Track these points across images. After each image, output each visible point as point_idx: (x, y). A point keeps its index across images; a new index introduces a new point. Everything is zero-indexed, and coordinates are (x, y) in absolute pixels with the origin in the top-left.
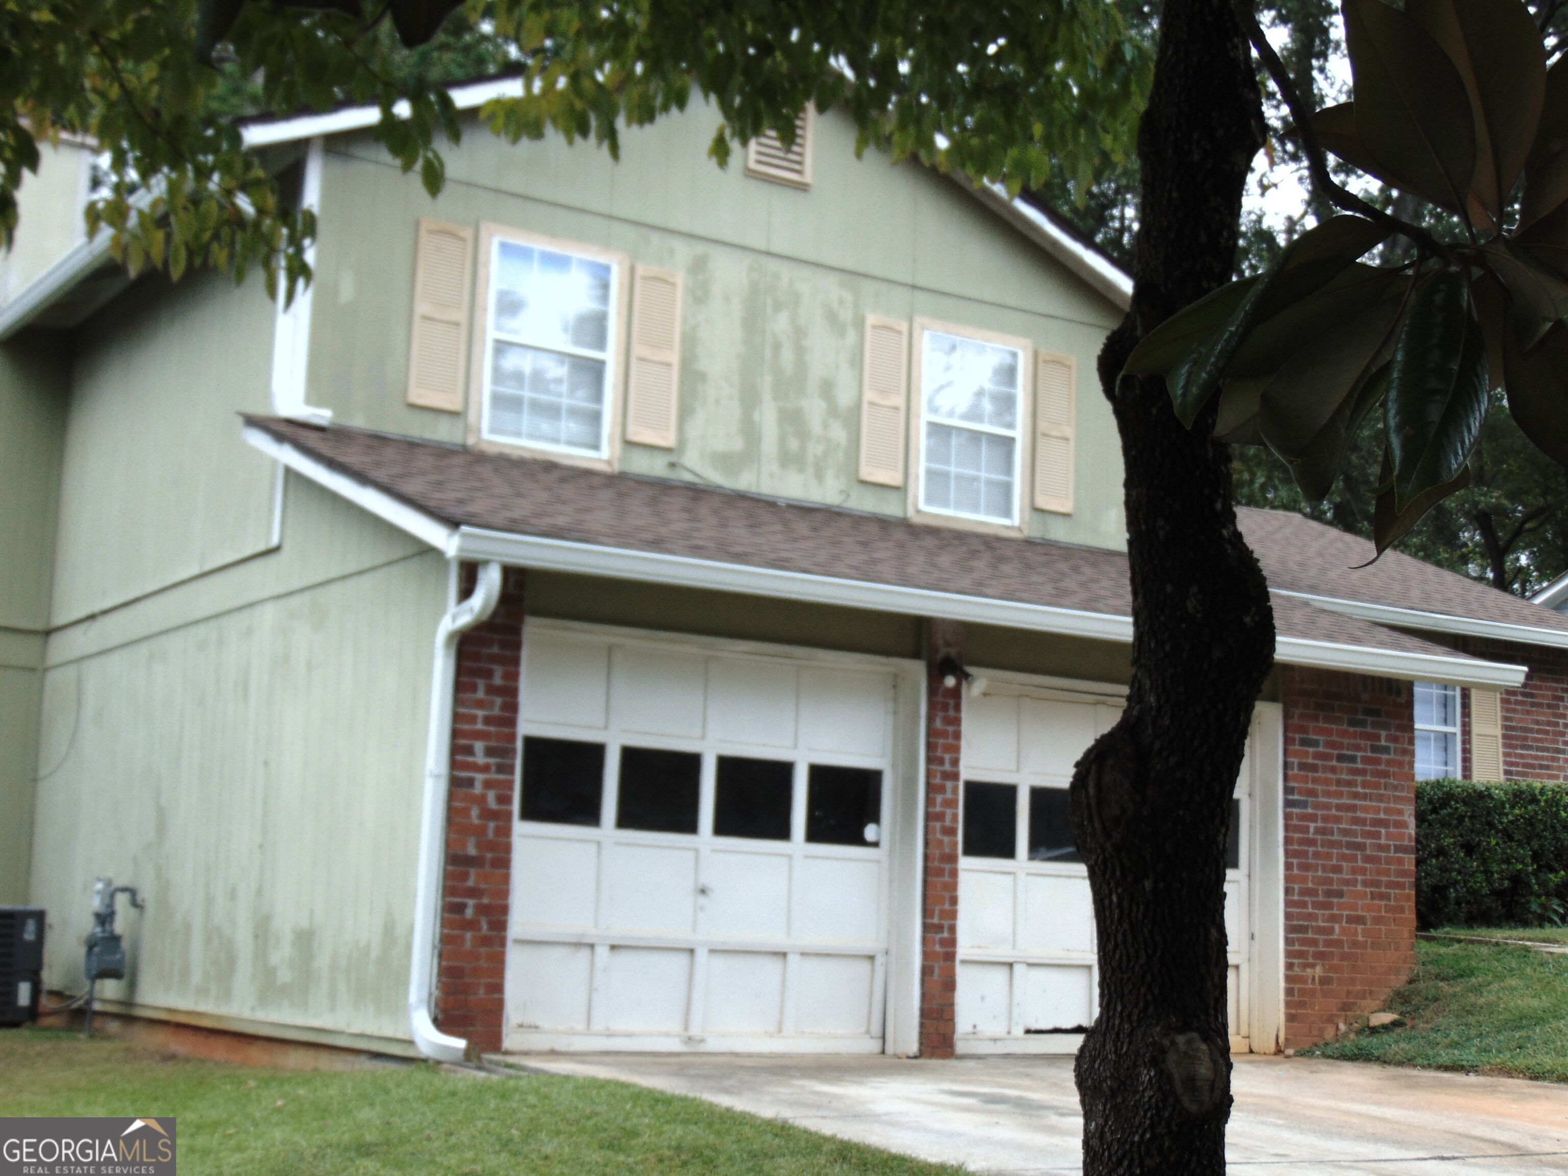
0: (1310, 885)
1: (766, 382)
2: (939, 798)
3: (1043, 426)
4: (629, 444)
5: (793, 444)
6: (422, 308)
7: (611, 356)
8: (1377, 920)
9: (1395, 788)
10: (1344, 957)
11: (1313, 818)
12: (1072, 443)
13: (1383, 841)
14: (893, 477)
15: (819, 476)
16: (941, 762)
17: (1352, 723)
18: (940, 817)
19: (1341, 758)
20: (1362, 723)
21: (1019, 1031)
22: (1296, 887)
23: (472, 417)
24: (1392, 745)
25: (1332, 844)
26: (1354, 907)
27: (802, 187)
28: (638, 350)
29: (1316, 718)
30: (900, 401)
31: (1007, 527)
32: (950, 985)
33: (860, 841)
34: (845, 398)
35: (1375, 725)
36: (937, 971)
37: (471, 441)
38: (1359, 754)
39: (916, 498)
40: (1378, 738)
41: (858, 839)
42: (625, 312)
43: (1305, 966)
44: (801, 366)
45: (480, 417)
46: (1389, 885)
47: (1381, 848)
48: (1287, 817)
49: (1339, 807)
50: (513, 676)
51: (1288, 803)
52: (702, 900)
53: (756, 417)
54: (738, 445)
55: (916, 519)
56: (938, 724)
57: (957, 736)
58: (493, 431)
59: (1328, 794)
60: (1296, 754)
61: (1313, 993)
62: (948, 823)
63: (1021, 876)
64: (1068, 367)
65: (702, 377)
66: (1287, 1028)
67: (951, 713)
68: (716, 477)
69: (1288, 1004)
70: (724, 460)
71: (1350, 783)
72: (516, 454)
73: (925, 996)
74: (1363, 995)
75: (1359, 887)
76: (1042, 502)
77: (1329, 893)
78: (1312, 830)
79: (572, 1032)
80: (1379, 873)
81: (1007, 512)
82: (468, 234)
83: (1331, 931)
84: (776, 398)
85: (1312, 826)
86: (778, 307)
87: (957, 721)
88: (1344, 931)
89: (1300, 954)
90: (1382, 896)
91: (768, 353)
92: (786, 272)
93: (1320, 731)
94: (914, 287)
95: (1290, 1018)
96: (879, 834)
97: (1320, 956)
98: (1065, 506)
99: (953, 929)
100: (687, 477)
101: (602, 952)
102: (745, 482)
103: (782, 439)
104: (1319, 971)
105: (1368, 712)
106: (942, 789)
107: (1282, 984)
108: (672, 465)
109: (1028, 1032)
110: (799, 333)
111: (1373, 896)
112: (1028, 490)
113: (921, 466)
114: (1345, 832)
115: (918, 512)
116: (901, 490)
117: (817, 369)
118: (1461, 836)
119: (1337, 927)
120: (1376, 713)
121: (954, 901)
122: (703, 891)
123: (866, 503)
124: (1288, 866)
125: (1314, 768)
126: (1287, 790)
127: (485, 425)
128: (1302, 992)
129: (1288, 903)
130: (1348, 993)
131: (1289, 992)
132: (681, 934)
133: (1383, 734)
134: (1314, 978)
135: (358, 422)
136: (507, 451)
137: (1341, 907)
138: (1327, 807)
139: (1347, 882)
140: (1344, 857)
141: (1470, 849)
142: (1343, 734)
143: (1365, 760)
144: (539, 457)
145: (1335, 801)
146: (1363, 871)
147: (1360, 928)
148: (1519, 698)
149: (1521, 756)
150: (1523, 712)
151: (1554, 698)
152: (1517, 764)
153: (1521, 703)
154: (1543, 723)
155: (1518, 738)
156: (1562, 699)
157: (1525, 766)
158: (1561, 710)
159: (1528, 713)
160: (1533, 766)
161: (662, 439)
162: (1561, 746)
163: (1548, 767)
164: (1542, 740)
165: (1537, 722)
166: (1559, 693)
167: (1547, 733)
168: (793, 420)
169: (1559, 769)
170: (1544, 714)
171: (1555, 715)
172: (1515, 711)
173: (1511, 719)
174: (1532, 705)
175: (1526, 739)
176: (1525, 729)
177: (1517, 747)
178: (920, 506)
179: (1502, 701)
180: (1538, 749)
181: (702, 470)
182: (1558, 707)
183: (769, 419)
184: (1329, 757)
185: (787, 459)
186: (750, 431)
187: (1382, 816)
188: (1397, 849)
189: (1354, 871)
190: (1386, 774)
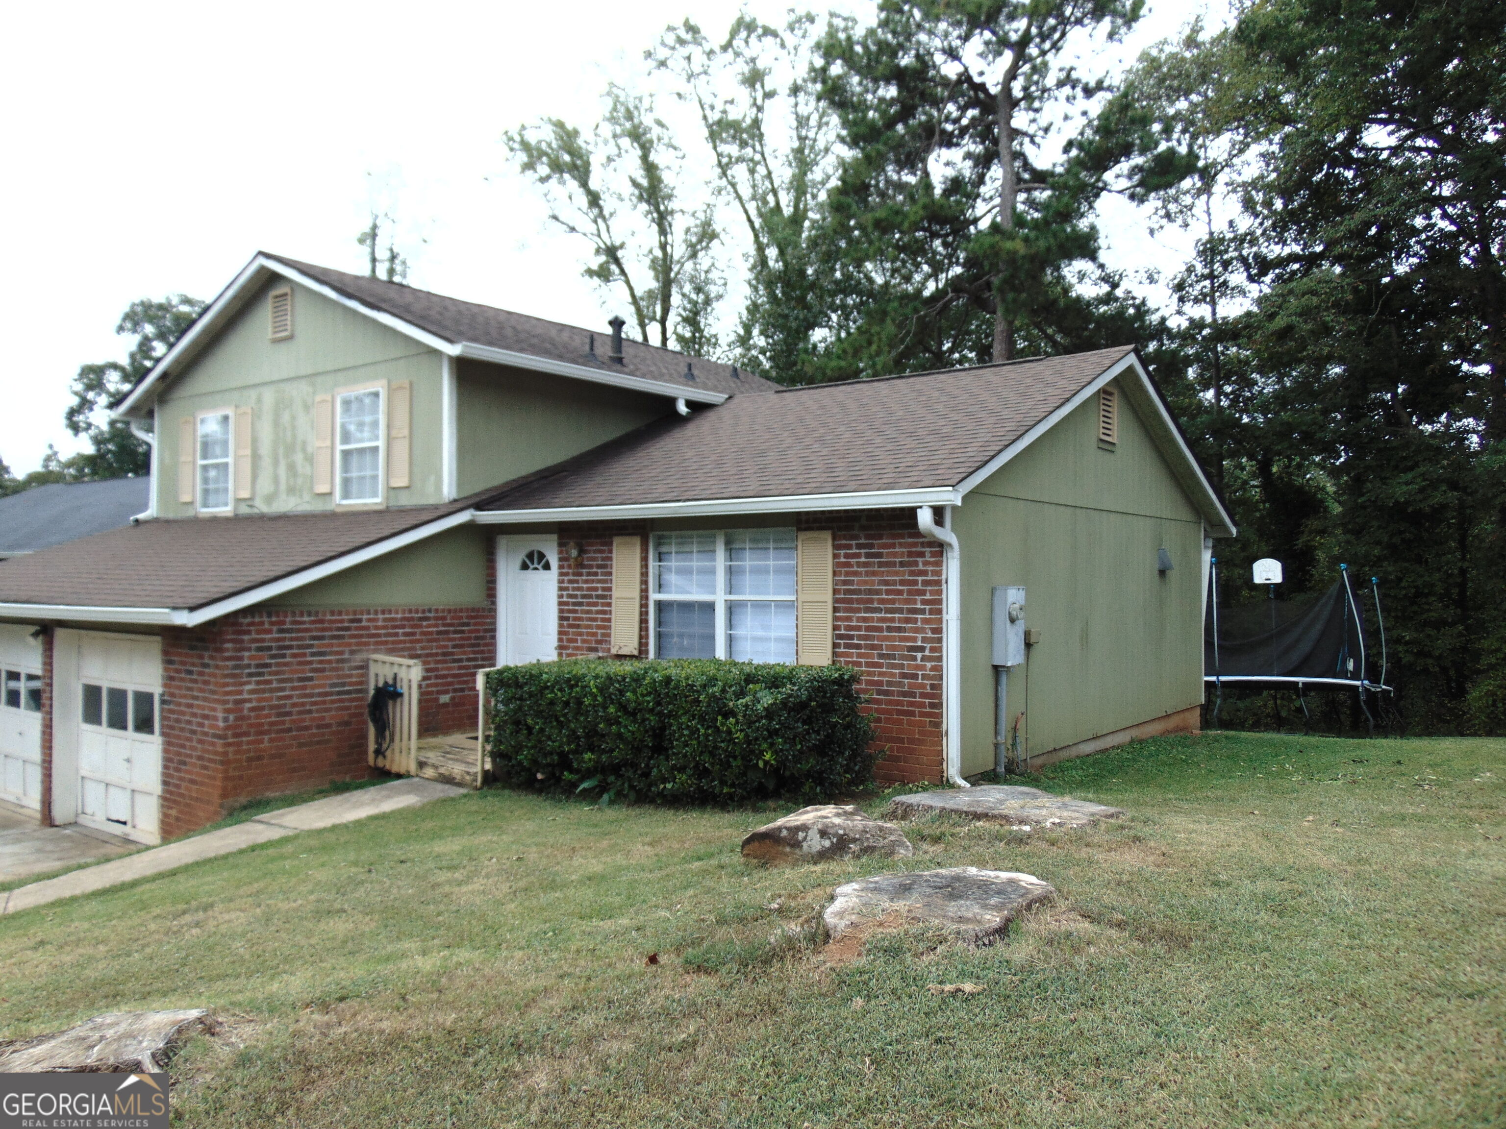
0: (172, 756)
1: (281, 451)
3: (393, 433)
4: (238, 501)
5: (292, 482)
6: (182, 459)
7: (231, 460)
8: (202, 784)
9: (213, 692)
11: (173, 712)
12: (408, 439)
13: (206, 729)
14: (326, 488)
15: (301, 496)
16: (45, 677)
17: (191, 648)
18: (45, 705)
19: (187, 672)
21: (105, 818)
22: (165, 756)
23: (195, 503)
25: (180, 730)
26: (191, 773)
27: (290, 338)
28: (240, 452)
29: (174, 646)
30: (328, 443)
31: (378, 503)
37: (195, 514)
38: (195, 669)
39: (336, 497)
40: (204, 657)
43: (167, 808)
44: (294, 437)
46: (208, 760)
47: (205, 734)
48: (162, 710)
49: (184, 705)
53: (278, 472)
54: (273, 489)
55: (338, 510)
59: (181, 696)
61: (172, 826)
62: (47, 708)
68: (266, 509)
70: (270, 499)
71: (191, 689)
75: (194, 760)
76: (393, 483)
77: (178, 762)
78: (172, 720)
80: (203, 751)
81: (377, 495)
82: (193, 420)
83: (180, 787)
84: (284, 459)
85: (172, 717)
86: (285, 409)
88: (186, 788)
89: (166, 799)
90: (204, 767)
91: (282, 436)
92: (287, 387)
93: (176, 654)
94: (337, 371)
97: (175, 802)
98: (405, 482)
99: (50, 762)
100: (257, 511)
102: (274, 508)
103: (288, 480)
104: (174, 812)
105: (199, 640)
106: (45, 691)
109: (108, 819)
110: (293, 418)
111: (199, 767)
112: (386, 477)
113: (338, 477)
114: (187, 722)
115: (337, 505)
116: (330, 494)
117: (300, 437)
119: (182, 785)
120: (204, 640)
123: (318, 507)
125: (174, 679)
127: (199, 505)
129: (164, 766)
131: (162, 822)
133: (206, 654)
134: (172, 817)
137: (185, 772)
138: (180, 704)
139: (188, 756)
143: (199, 673)
144: (212, 515)
145: (183, 701)
146: (196, 749)
148: (863, 559)
149: (865, 619)
150: (867, 574)
151: (910, 554)
152: (859, 628)
153: (865, 565)
154: (894, 583)
155: (859, 601)
156: (922, 554)
157: (868, 629)
158: (921, 567)
159: (874, 574)
160: (880, 629)
161: (245, 494)
162: (919, 606)
163: (899, 629)
164: (893, 601)
165: (886, 583)
166: (919, 549)
167: (900, 592)
168: (292, 468)
169: (916, 630)
170: (896, 573)
171: (912, 573)
172: (855, 574)
173: (851, 583)
174: (881, 564)
175: (871, 601)
176: (870, 592)
177: (859, 610)
178: (340, 502)
179: (836, 565)
180: (888, 611)
181: (262, 507)
182: (917, 564)
183: (282, 471)
184: (181, 672)
185: (290, 490)
186: (276, 480)
187: (206, 712)
188: (213, 735)
189: (192, 748)
190: (208, 683)
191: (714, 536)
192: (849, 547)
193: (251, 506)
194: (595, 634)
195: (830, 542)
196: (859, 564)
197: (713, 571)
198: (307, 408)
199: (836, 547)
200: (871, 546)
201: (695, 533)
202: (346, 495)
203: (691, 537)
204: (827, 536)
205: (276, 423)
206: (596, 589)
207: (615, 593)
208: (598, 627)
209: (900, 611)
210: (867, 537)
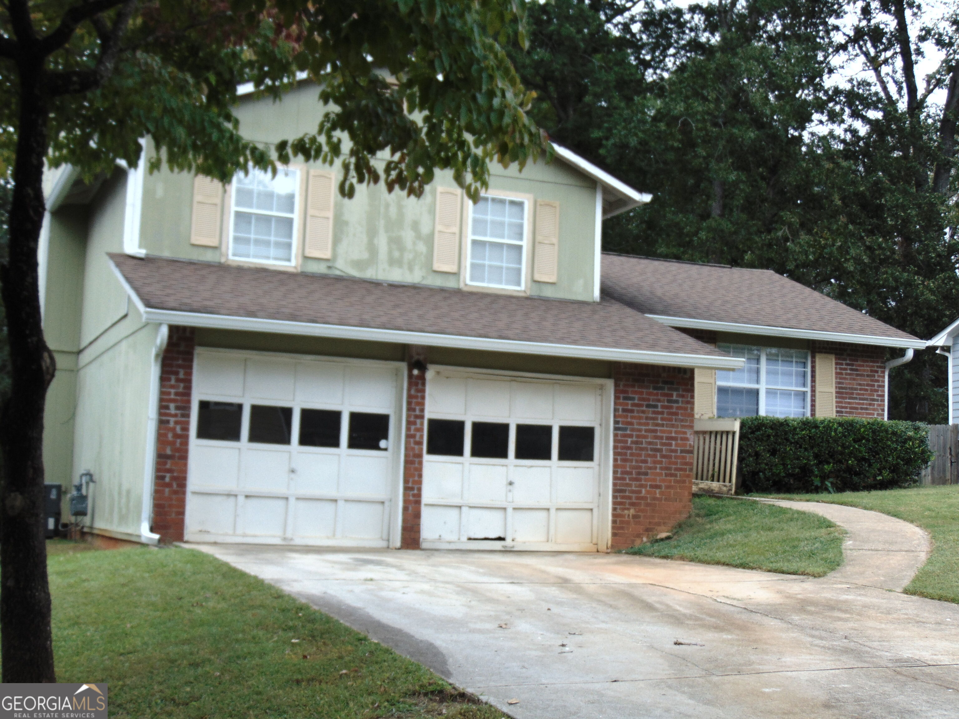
0: (628, 469)
2: (413, 427)
3: (539, 238)
4: (306, 258)
5: (396, 254)
6: (198, 198)
7: (296, 216)
8: (668, 487)
9: (682, 421)
10: (648, 505)
11: (631, 436)
12: (556, 247)
13: (673, 447)
14: (452, 268)
15: (411, 269)
16: (414, 410)
17: (655, 388)
18: (413, 436)
19: (648, 406)
20: (662, 388)
21: (464, 539)
22: (619, 470)
23: (224, 249)
24: (680, 399)
25: (642, 449)
26: (655, 480)
28: (311, 212)
29: (633, 386)
30: (456, 229)
31: (518, 291)
32: (417, 515)
33: (377, 448)
34: (425, 230)
35: (669, 389)
36: (410, 508)
37: (223, 260)
38: (659, 404)
39: (465, 278)
40: (672, 395)
41: (376, 447)
42: (304, 194)
43: (623, 509)
44: (401, 215)
45: (228, 248)
46: (676, 469)
47: (672, 451)
48: (615, 435)
49: (646, 431)
50: (189, 374)
51: (616, 429)
52: (293, 475)
53: (376, 241)
54: (365, 256)
55: (465, 289)
56: (413, 392)
57: (423, 398)
58: (234, 255)
59: (640, 424)
60: (621, 404)
61: (628, 523)
62: (417, 439)
63: (467, 465)
64: (555, 207)
65: (346, 223)
66: (612, 540)
67: (420, 387)
68: (354, 273)
69: (613, 528)
70: (358, 264)
71: (653, 419)
72: (246, 265)
73: (404, 521)
74: (659, 524)
75: (658, 471)
76: (537, 277)
77: (639, 474)
78: (629, 442)
79: (226, 535)
80: (670, 463)
81: (519, 284)
83: (640, 492)
84: (387, 231)
85: (629, 440)
87: (423, 391)
88: (648, 492)
89: (621, 503)
90: (671, 475)
91: (382, 210)
93: (635, 393)
95: (614, 535)
96: (387, 445)
97: (633, 504)
98: (553, 279)
99: (420, 489)
100: (338, 273)
101: (241, 499)
102: (369, 274)
103: (390, 252)
104: (632, 512)
105: (665, 383)
106: (415, 423)
107: (610, 518)
108: (329, 267)
109: (470, 539)
111: (666, 475)
112: (530, 271)
113: (468, 262)
114: (650, 443)
115: (466, 285)
116: (456, 275)
117: (410, 217)
118: (768, 445)
119: (644, 491)
120: (672, 383)
121: (420, 476)
122: (293, 471)
123: (438, 282)
124: (615, 460)
125: (632, 411)
126: (616, 422)
127: (230, 252)
128: (622, 522)
129: (615, 478)
130: (650, 523)
131: (614, 522)
132: (282, 490)
133: (675, 394)
134: (629, 515)
135: (166, 254)
136: (241, 264)
137: (646, 480)
138: (640, 430)
139: (650, 468)
140: (649, 456)
141: (773, 453)
142: (650, 394)
143: (663, 407)
144: (258, 266)
145: (644, 428)
146: (661, 462)
147: (658, 491)
148: (849, 372)
149: (849, 403)
150: (851, 379)
151: (872, 371)
152: (846, 408)
153: (850, 374)
154: (864, 385)
155: (846, 393)
156: (877, 372)
157: (851, 408)
158: (876, 378)
159: (854, 379)
160: (856, 408)
161: (324, 254)
162: (875, 397)
163: (867, 409)
164: (863, 394)
165: (860, 385)
166: (875, 369)
167: (866, 390)
168: (396, 242)
169: (874, 410)
170: (865, 380)
171: (872, 381)
172: (845, 379)
173: (842, 383)
174: (857, 375)
175: (853, 394)
176: (852, 389)
177: (846, 398)
178: (468, 282)
179: (837, 373)
180: (860, 399)
181: (346, 269)
182: (874, 376)
183: (382, 242)
184: (641, 406)
185: (393, 262)
186: (372, 250)
187: (673, 435)
188: (682, 451)
189: (655, 462)
190: (676, 414)
191: (760, 348)
192: (842, 364)
195: (834, 360)
196: (846, 374)
197: (759, 371)
199: (837, 364)
200: (852, 365)
201: (746, 346)
204: (833, 357)
209: (867, 399)
210: (850, 360)
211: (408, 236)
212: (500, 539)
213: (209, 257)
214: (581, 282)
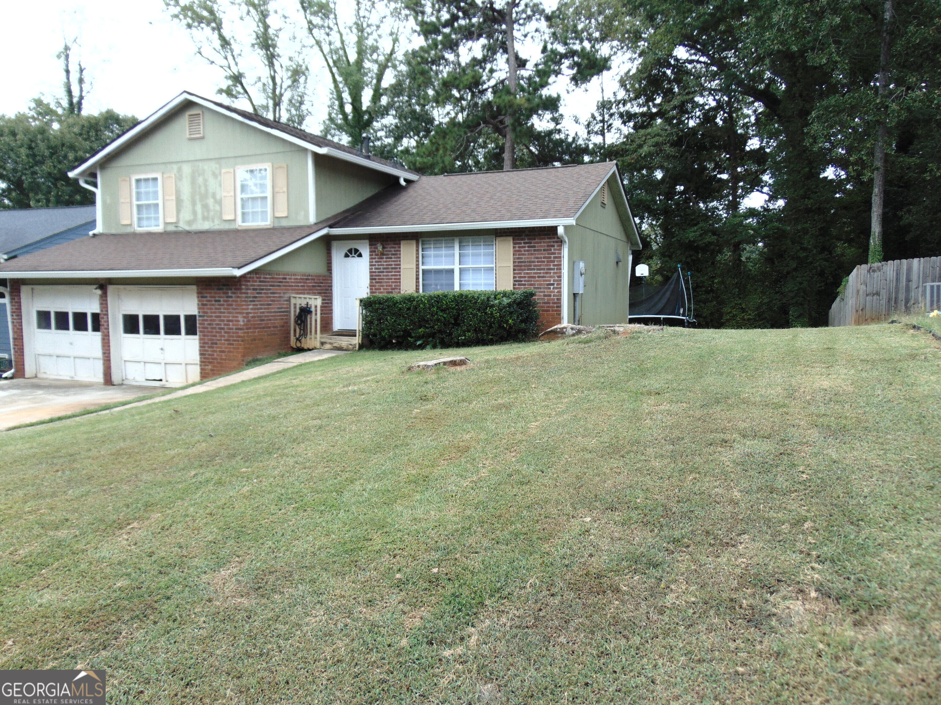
0: (206, 341)
1: (198, 197)
3: (276, 190)
4: (166, 224)
5: (206, 214)
6: (121, 200)
7: (160, 202)
8: (229, 352)
9: (235, 309)
10: (218, 363)
11: (206, 320)
12: (286, 193)
13: (231, 326)
14: (231, 217)
15: (213, 221)
16: (103, 311)
17: (219, 289)
18: (103, 325)
19: (216, 301)
20: (222, 289)
21: (144, 379)
23: (133, 225)
24: (233, 295)
25: (212, 328)
26: (221, 348)
27: (203, 138)
28: (167, 198)
29: (207, 289)
30: (232, 194)
31: (267, 225)
32: (109, 367)
34: (218, 197)
35: (227, 289)
37: (133, 231)
38: (222, 299)
39: (238, 222)
40: (228, 293)
42: (162, 188)
43: (205, 366)
44: (207, 191)
45: (135, 224)
46: (233, 341)
47: (230, 329)
48: (199, 320)
49: (215, 317)
51: (199, 316)
52: (71, 346)
54: (192, 217)
55: (240, 228)
57: (106, 304)
58: (138, 227)
59: (211, 313)
60: (201, 301)
61: (208, 374)
63: (142, 339)
64: (284, 167)
65: (182, 201)
67: (104, 298)
68: (187, 228)
69: (201, 377)
70: (189, 223)
71: (219, 309)
72: (143, 232)
73: (104, 370)
75: (223, 341)
76: (277, 215)
77: (211, 344)
80: (229, 337)
81: (267, 221)
82: (128, 179)
83: (213, 355)
84: (200, 202)
85: (206, 323)
86: (199, 175)
87: (107, 300)
88: (218, 355)
89: (204, 362)
90: (230, 344)
91: (197, 189)
92: (200, 164)
93: (208, 293)
94: (235, 157)
97: (210, 362)
98: (285, 214)
99: (109, 354)
100: (180, 229)
101: (55, 357)
102: (194, 227)
103: (203, 213)
104: (210, 367)
105: (224, 285)
106: (103, 318)
107: (199, 370)
109: (146, 380)
110: (205, 181)
111: (227, 344)
112: (272, 212)
113: (239, 212)
114: (217, 324)
115: (239, 226)
116: (234, 220)
117: (211, 191)
119: (215, 354)
120: (228, 285)
121: (109, 346)
123: (227, 227)
125: (206, 305)
126: (199, 312)
127: (136, 226)
128: (205, 373)
129: (200, 347)
131: (200, 373)
133: (230, 291)
134: (208, 369)
135: (113, 231)
136: (140, 232)
137: (217, 348)
138: (211, 316)
139: (218, 340)
140: (217, 332)
142: (215, 293)
143: (225, 301)
144: (147, 232)
145: (214, 315)
146: (224, 336)
148: (527, 249)
149: (527, 273)
150: (528, 254)
151: (548, 246)
152: (525, 277)
153: (528, 251)
154: (541, 258)
155: (525, 266)
156: (553, 246)
157: (529, 277)
158: (553, 251)
159: (532, 254)
160: (534, 277)
161: (173, 220)
162: (552, 267)
163: (543, 277)
164: (540, 265)
165: (537, 258)
166: (552, 244)
167: (544, 262)
168: (205, 207)
169: (551, 277)
170: (542, 254)
171: (549, 254)
172: (523, 255)
173: (522, 258)
174: (535, 250)
175: (531, 266)
176: (530, 262)
177: (525, 270)
178: (240, 224)
179: (515, 251)
180: (538, 270)
181: (184, 226)
182: (551, 250)
183: (199, 208)
184: (212, 301)
185: (205, 218)
186: (194, 213)
187: (231, 318)
188: (236, 329)
189: (221, 336)
190: (231, 305)
191: (453, 240)
192: (521, 243)
193: (177, 227)
194: (391, 286)
195: (512, 241)
196: (525, 251)
197: (453, 255)
198: (215, 175)
199: (514, 244)
200: (531, 243)
201: (443, 238)
202: (243, 221)
203: (442, 240)
204: (511, 239)
205: (193, 182)
206: (391, 265)
207: (402, 266)
208: (392, 282)
209: (544, 269)
210: (528, 239)
211: (211, 201)
212: (161, 380)
213: (129, 230)
214: (302, 213)
